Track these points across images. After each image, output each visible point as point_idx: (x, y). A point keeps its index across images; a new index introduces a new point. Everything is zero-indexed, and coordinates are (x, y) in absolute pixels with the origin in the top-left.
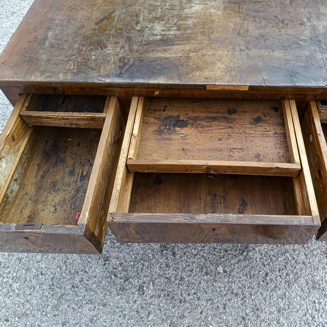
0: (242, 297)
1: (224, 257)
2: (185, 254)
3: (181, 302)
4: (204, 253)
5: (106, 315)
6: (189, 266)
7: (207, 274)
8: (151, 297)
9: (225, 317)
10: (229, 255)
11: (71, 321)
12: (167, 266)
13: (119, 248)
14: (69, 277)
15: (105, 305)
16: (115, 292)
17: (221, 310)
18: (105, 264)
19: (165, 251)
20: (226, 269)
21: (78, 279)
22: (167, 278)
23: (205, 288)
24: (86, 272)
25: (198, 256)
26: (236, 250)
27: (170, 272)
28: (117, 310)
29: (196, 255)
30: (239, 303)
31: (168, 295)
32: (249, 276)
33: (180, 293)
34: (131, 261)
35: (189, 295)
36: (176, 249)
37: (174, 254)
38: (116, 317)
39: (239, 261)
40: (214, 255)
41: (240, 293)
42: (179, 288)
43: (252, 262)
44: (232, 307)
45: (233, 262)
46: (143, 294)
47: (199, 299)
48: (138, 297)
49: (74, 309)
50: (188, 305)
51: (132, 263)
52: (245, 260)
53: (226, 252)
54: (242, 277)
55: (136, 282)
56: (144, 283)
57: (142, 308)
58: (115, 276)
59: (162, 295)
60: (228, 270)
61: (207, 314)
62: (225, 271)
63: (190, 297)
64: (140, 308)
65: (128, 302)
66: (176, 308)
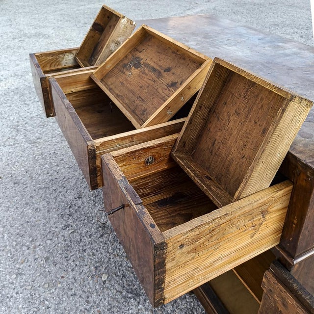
0: (88, 307)
1: (116, 276)
2: (105, 244)
3: (66, 257)
4: (113, 258)
5: (43, 215)
6: (97, 251)
7: (96, 268)
8: (63, 236)
9: (64, 299)
10: (122, 280)
11: (34, 200)
12: (90, 236)
13: (90, 200)
14: (60, 185)
15: (48, 211)
16: (59, 213)
17: (70, 293)
18: (76, 198)
19: (101, 229)
20: (107, 282)
21: (61, 190)
22: (81, 240)
23: (84, 272)
24: (67, 192)
25: (108, 255)
26: (129, 285)
27: (87, 240)
28: (48, 220)
29: (108, 252)
30: (81, 308)
31: (68, 246)
32: (109, 307)
33: (73, 253)
34: (84, 211)
35: (74, 261)
36: (106, 235)
37: (102, 236)
38: (43, 221)
39: (119, 292)
40: (116, 268)
41: (90, 305)
42: (76, 251)
43: (125, 306)
44: (76, 302)
45: (117, 286)
46: (64, 230)
47: (73, 270)
48: (60, 228)
49: (41, 197)
50: (66, 264)
51: (83, 213)
52: (124, 297)
53: (123, 277)
54: (106, 301)
55: (70, 221)
56: (71, 226)
57: (54, 233)
58: (70, 207)
59: (67, 242)
60: (107, 285)
61: (63, 282)
62: (104, 282)
63: (72, 263)
64: (53, 232)
65: (55, 223)
66: (61, 256)
